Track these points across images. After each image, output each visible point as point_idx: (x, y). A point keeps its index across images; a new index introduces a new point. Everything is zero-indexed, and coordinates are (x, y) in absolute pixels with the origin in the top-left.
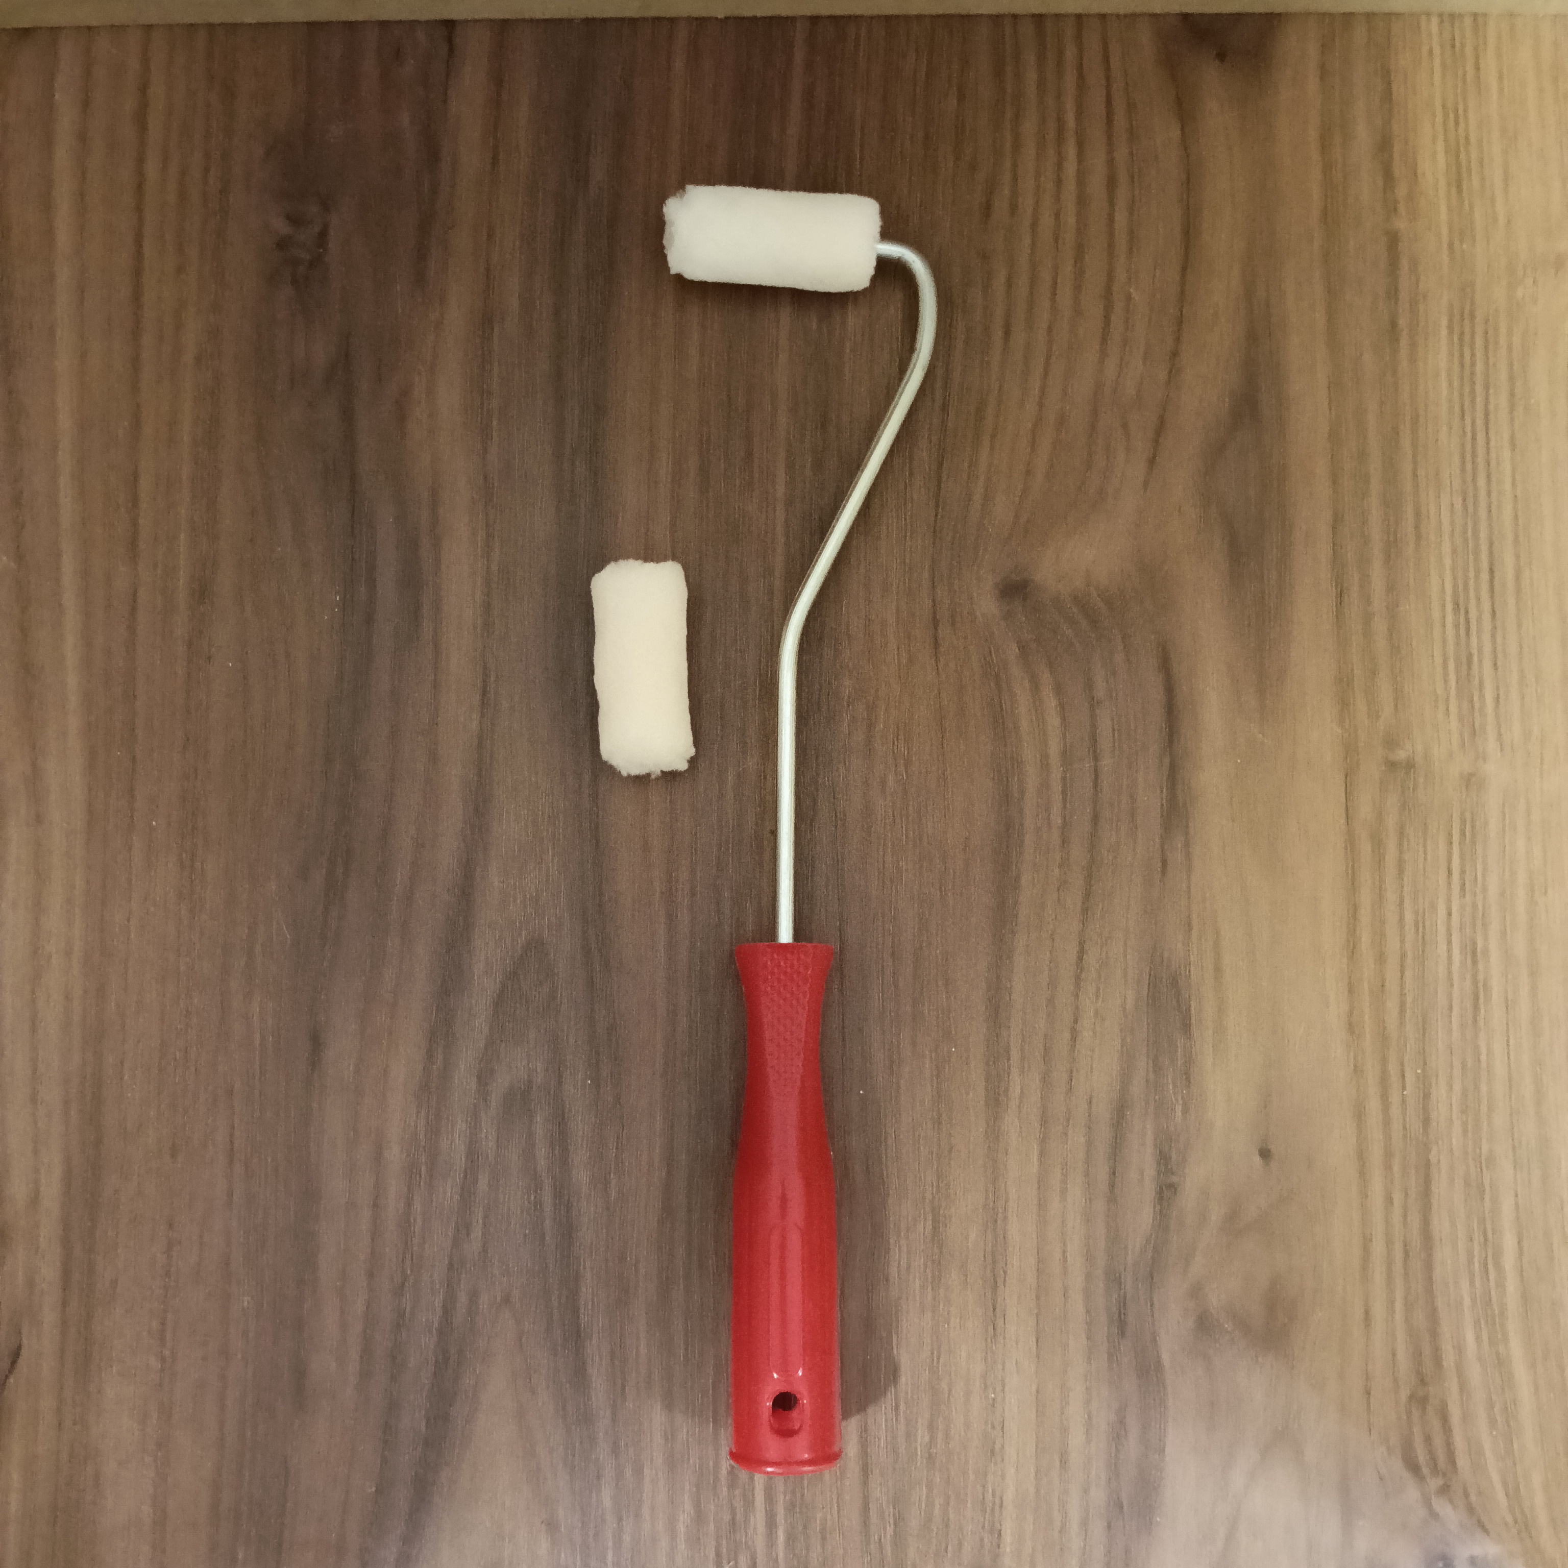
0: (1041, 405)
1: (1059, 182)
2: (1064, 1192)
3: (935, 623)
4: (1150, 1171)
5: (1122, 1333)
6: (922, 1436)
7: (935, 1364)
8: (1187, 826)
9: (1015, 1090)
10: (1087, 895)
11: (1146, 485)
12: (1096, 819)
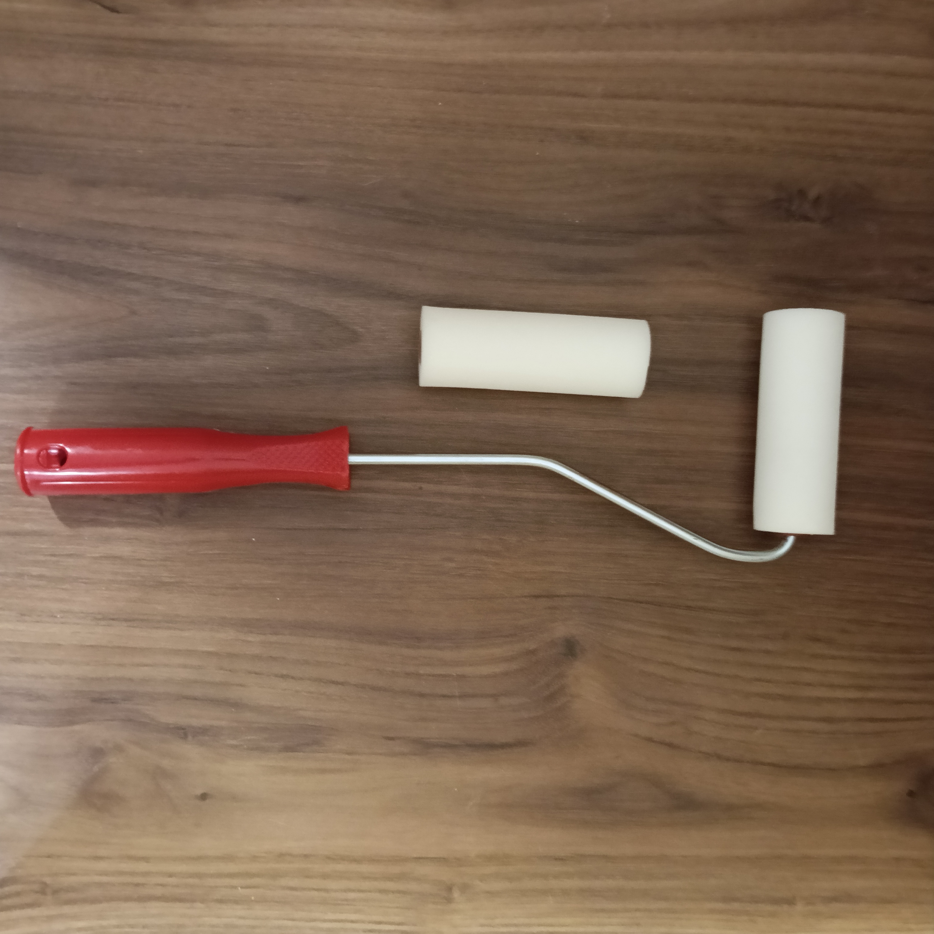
0: (689, 669)
1: (832, 686)
2: (185, 666)
3: (550, 596)
4: (195, 722)
5: (94, 700)
6: (36, 571)
7: (80, 580)
8: (415, 754)
9: (251, 638)
10: (374, 688)
11: (636, 735)
12: (422, 695)
